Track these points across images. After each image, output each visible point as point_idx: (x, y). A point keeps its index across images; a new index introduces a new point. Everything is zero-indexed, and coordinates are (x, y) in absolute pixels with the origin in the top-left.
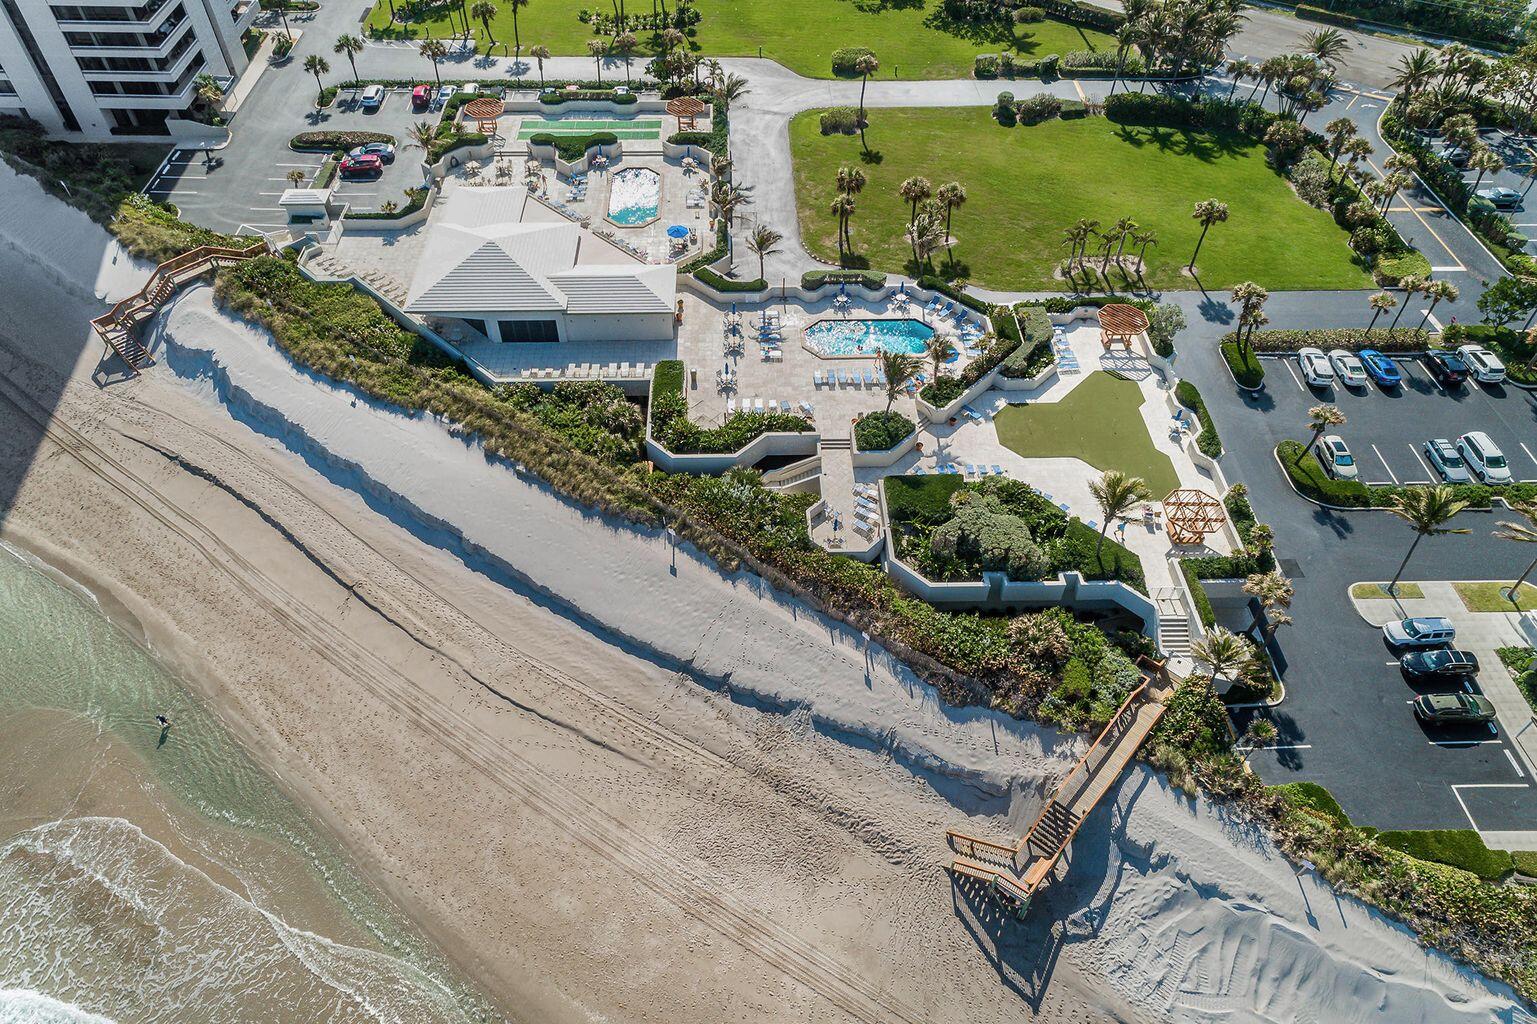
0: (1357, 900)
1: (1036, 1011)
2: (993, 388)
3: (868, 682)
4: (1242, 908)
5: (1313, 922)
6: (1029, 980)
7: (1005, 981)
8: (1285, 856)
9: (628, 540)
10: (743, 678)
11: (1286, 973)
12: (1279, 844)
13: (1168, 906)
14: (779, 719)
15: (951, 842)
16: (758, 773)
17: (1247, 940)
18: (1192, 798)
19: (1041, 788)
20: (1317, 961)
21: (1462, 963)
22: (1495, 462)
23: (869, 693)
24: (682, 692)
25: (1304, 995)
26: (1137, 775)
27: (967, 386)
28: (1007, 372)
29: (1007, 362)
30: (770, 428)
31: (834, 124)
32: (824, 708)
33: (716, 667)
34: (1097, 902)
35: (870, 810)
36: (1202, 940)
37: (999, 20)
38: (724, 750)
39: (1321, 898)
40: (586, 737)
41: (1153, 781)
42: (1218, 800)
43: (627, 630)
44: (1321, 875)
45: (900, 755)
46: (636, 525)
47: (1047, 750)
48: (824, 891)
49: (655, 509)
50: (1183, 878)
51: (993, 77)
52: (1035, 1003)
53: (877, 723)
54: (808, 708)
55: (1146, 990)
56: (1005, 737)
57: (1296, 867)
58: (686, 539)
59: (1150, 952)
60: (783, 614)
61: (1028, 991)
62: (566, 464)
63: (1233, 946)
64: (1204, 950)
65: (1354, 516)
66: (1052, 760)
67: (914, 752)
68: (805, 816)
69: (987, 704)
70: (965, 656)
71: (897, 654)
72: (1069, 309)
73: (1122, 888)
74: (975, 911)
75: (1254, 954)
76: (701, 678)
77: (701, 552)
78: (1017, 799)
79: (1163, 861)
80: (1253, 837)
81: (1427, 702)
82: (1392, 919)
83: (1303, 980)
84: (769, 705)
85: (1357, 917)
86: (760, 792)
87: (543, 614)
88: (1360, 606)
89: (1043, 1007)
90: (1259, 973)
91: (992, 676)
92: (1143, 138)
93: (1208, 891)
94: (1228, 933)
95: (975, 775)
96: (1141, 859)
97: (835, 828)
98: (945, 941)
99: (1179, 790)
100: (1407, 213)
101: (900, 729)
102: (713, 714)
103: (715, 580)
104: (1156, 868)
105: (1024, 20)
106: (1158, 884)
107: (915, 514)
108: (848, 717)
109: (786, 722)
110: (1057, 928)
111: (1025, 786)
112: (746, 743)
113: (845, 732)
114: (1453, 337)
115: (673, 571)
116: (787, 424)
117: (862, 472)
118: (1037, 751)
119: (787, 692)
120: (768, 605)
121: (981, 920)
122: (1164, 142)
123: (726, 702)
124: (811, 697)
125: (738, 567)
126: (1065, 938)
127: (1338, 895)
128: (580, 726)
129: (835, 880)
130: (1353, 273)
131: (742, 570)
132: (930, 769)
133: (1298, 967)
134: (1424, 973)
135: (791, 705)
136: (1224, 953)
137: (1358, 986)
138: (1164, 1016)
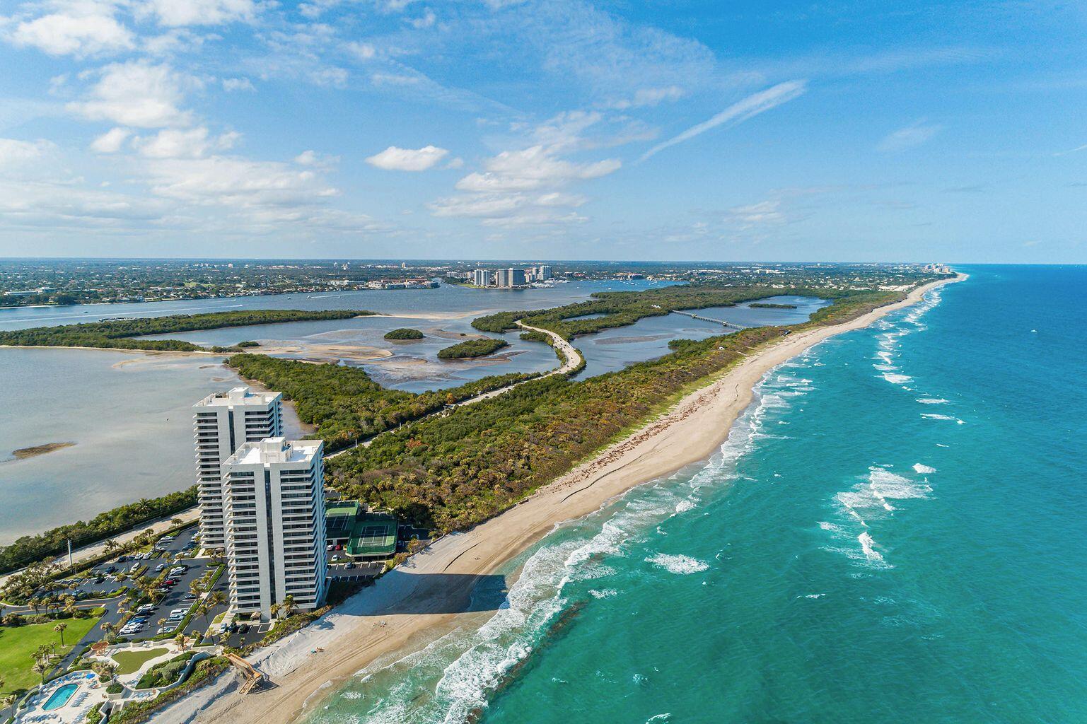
1: (280, 686)
3: (198, 697)
4: (272, 654)
5: (278, 647)
6: (274, 686)
7: (273, 689)
8: (266, 646)
11: (285, 653)
12: (264, 646)
13: (268, 664)
15: (242, 693)
17: (278, 656)
18: (250, 654)
19: (237, 676)
20: (284, 648)
21: (291, 633)
22: (182, 611)
23: (201, 697)
26: (243, 661)
32: (200, 706)
34: (264, 674)
35: (228, 704)
36: (276, 662)
39: (274, 645)
41: (245, 659)
42: (252, 651)
45: (218, 696)
48: (243, 713)
50: (264, 660)
52: (278, 686)
53: (209, 698)
55: (281, 671)
56: (224, 677)
57: (268, 646)
59: (275, 669)
60: (168, 711)
61: (276, 686)
66: (233, 671)
67: (219, 693)
68: (225, 715)
69: (216, 677)
71: (194, 690)
72: (82, 658)
73: (262, 669)
74: (256, 691)
75: (281, 656)
78: (238, 680)
79: (260, 662)
80: (261, 649)
82: (281, 638)
83: (287, 652)
85: (279, 642)
90: (284, 657)
93: (268, 658)
94: (276, 658)
95: (229, 684)
96: (258, 665)
97: (230, 710)
98: (262, 696)
99: (248, 656)
101: (212, 694)
104: (261, 664)
106: (264, 664)
107: (153, 683)
108: (205, 702)
109: (199, 714)
110: (266, 680)
111: (235, 678)
113: (208, 704)
116: (96, 708)
117: (125, 697)
118: (229, 673)
119: (192, 712)
120: (163, 713)
121: (260, 691)
124: (196, 708)
126: (268, 679)
127: (275, 643)
129: (242, 711)
131: (152, 716)
132: (224, 692)
133: (284, 651)
134: (291, 638)
135: (196, 712)
136: (278, 659)
137: (290, 645)
138: (286, 669)
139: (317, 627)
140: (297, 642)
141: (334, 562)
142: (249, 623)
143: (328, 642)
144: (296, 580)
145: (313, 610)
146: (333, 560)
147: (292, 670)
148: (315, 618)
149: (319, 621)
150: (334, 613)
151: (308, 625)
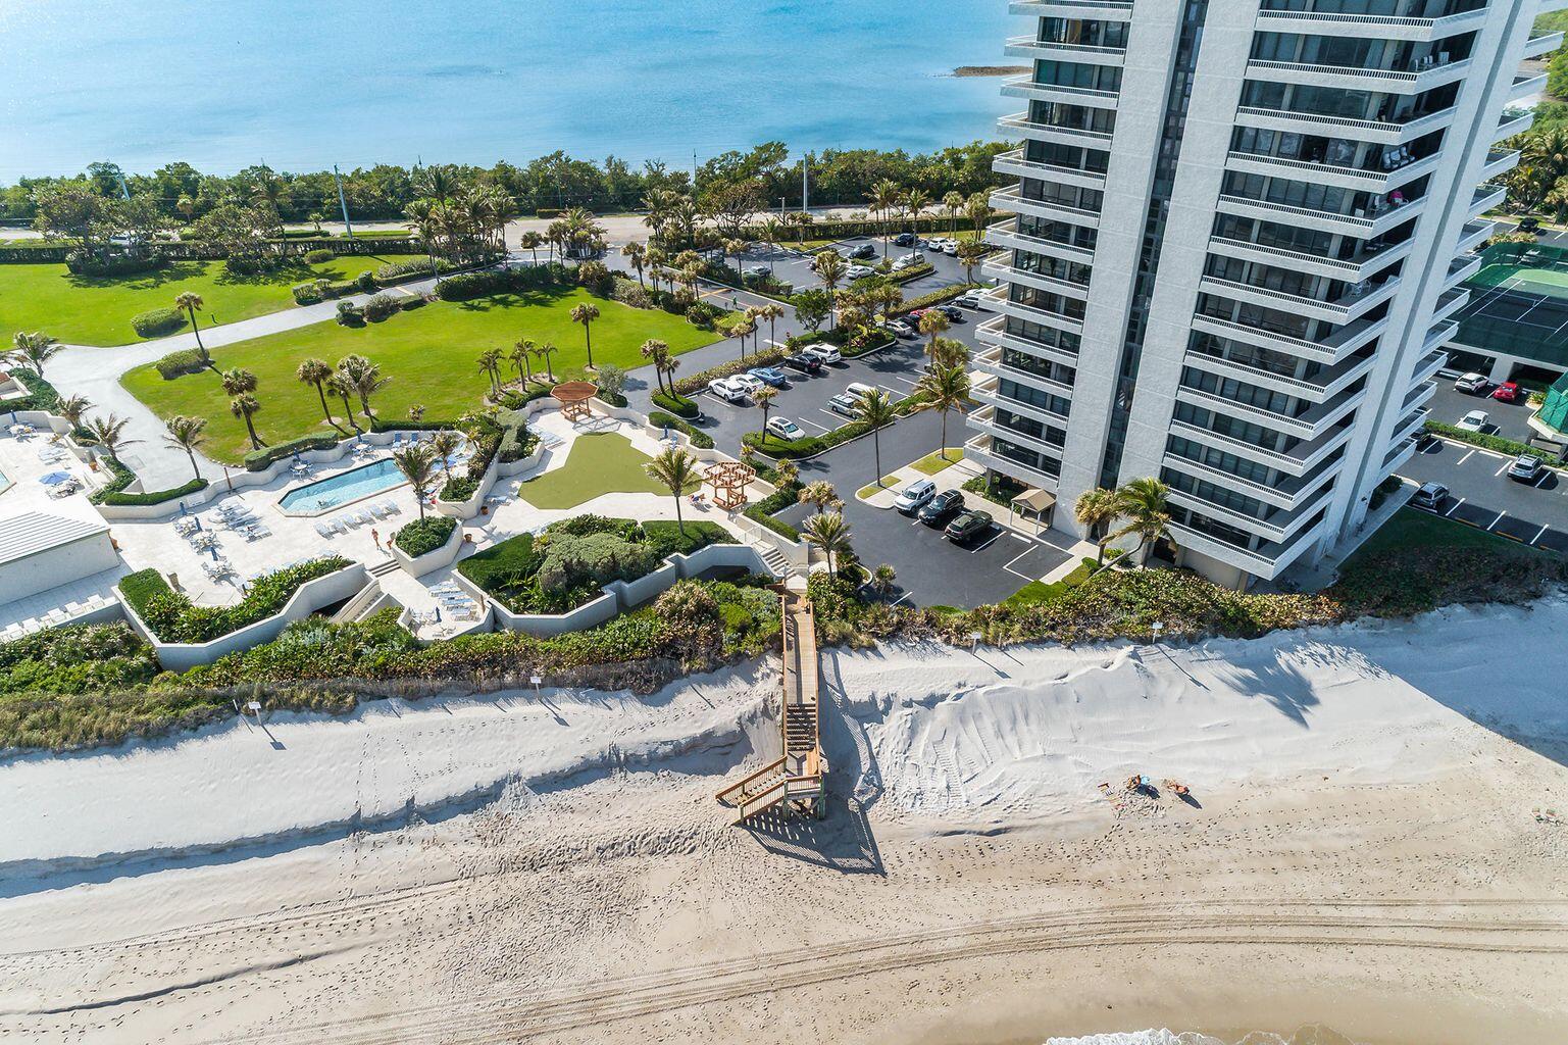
0: (1016, 644)
1: (884, 874)
2: (500, 478)
3: (562, 722)
4: (958, 697)
5: (1004, 675)
6: (862, 857)
7: (846, 871)
8: (957, 646)
9: (195, 752)
10: (428, 793)
11: (1014, 721)
12: (947, 641)
13: (913, 731)
14: (494, 808)
15: (724, 804)
16: (503, 867)
17: (977, 717)
18: (873, 648)
19: (765, 712)
20: (1024, 698)
21: (1094, 641)
23: (568, 730)
24: (365, 851)
25: (1034, 727)
26: (827, 660)
27: (479, 478)
28: (507, 458)
29: (503, 447)
30: (302, 580)
31: (173, 369)
32: (533, 768)
33: (391, 801)
34: (865, 766)
35: (639, 825)
36: (951, 738)
37: (292, 265)
38: (452, 872)
39: (995, 658)
40: (272, 967)
41: (840, 655)
42: (891, 637)
43: (253, 831)
44: (985, 643)
45: (632, 763)
46: (197, 727)
47: (751, 681)
48: (644, 918)
49: (215, 699)
50: (908, 704)
51: (319, 301)
52: (878, 869)
53: (594, 749)
54: (517, 778)
55: (943, 800)
56: (710, 692)
57: (967, 648)
58: (276, 707)
59: (925, 772)
60: (434, 717)
61: (867, 865)
62: (57, 717)
63: (972, 726)
64: (957, 745)
65: (823, 457)
66: (759, 685)
67: (643, 751)
68: (579, 872)
69: (679, 675)
70: (636, 645)
71: (574, 684)
72: (523, 405)
73: (875, 743)
74: (783, 838)
75: (988, 722)
76: (380, 824)
77: (300, 710)
78: (753, 734)
79: (888, 702)
80: (929, 649)
81: (954, 527)
82: (1041, 642)
83: (1026, 717)
84: (475, 801)
85: (1023, 655)
86: (517, 882)
87: (121, 886)
88: (869, 501)
89: (888, 868)
90: (999, 734)
91: (669, 649)
92: (487, 305)
93: (931, 702)
94: (963, 721)
95: (708, 735)
96: (872, 712)
97: (615, 862)
98: (777, 879)
99: (862, 649)
100: (708, 296)
101: (618, 741)
102: (417, 848)
103: (336, 728)
104: (886, 712)
105: (316, 261)
106: (896, 721)
107: (508, 576)
108: (563, 761)
109: (503, 805)
110: (852, 805)
111: (752, 718)
112: (472, 850)
113: (567, 777)
114: (794, 346)
115: (278, 746)
116: (320, 569)
117: (427, 577)
118: (743, 686)
119: (486, 779)
120: (411, 718)
121: (794, 842)
122: (505, 303)
123: (425, 830)
124: (513, 768)
125: (356, 702)
126: (863, 808)
127: (1003, 649)
128: (254, 962)
129: (648, 902)
130: (704, 336)
131: (362, 704)
132: (666, 758)
133: (1018, 710)
134: (1081, 663)
135: (498, 787)
136: (971, 736)
137: (1056, 696)
138: (968, 807)
139: (1230, 670)
140: (1094, 697)
141: (1463, 436)
142: (1002, 515)
143: (1240, 775)
144: (1223, 425)
145: (1256, 585)
146: (1462, 425)
147: (987, 819)
148: (1239, 626)
149: (1252, 646)
150: (1346, 643)
151: (1192, 640)
